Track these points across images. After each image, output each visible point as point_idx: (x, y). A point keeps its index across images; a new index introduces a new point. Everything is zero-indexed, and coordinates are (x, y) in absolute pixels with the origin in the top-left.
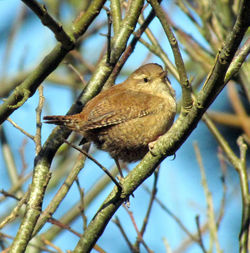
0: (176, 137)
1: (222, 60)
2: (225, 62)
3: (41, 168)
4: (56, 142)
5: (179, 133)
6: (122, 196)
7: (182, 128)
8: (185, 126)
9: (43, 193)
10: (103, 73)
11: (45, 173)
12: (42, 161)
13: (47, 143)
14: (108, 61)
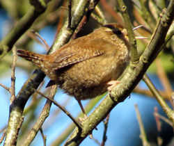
0: (126, 87)
1: (164, 23)
2: (166, 25)
3: (16, 114)
4: (27, 92)
5: (128, 83)
6: (82, 136)
7: (130, 79)
8: (133, 77)
9: (17, 134)
10: (66, 36)
11: (18, 118)
12: (16, 108)
13: (20, 93)
14: (69, 26)
